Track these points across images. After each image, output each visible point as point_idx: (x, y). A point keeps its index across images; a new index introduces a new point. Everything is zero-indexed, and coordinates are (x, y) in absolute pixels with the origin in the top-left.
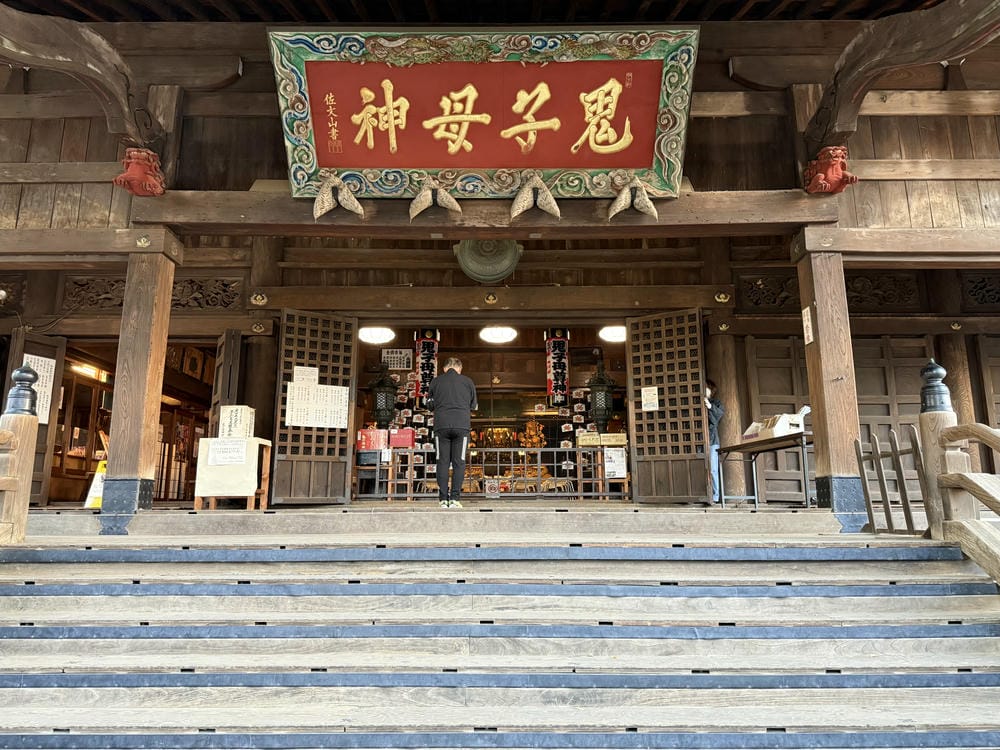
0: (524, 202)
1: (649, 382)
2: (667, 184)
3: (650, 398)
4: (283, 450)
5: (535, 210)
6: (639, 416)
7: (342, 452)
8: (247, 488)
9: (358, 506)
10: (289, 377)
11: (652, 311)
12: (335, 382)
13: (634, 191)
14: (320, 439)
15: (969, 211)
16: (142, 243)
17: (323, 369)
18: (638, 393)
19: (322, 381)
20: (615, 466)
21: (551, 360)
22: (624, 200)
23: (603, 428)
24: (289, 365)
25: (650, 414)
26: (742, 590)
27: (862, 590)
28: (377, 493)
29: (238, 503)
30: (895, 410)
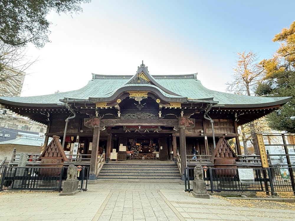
0: (146, 131)
1: (161, 146)
2: (159, 130)
3: (161, 148)
4: (119, 154)
5: (147, 132)
6: (160, 150)
7: (125, 154)
8: (116, 158)
9: (127, 160)
10: (120, 145)
11: (162, 137)
12: (124, 146)
13: (156, 130)
14: (123, 152)
15: (189, 132)
16: (109, 135)
17: (123, 144)
18: (160, 147)
19: (123, 146)
20: (158, 156)
21: (151, 141)
22: (155, 131)
23: (157, 151)
24: (120, 144)
25: (161, 150)
26: (159, 167)
27: (168, 167)
28: (129, 159)
29: (115, 160)
30: (190, 149)
